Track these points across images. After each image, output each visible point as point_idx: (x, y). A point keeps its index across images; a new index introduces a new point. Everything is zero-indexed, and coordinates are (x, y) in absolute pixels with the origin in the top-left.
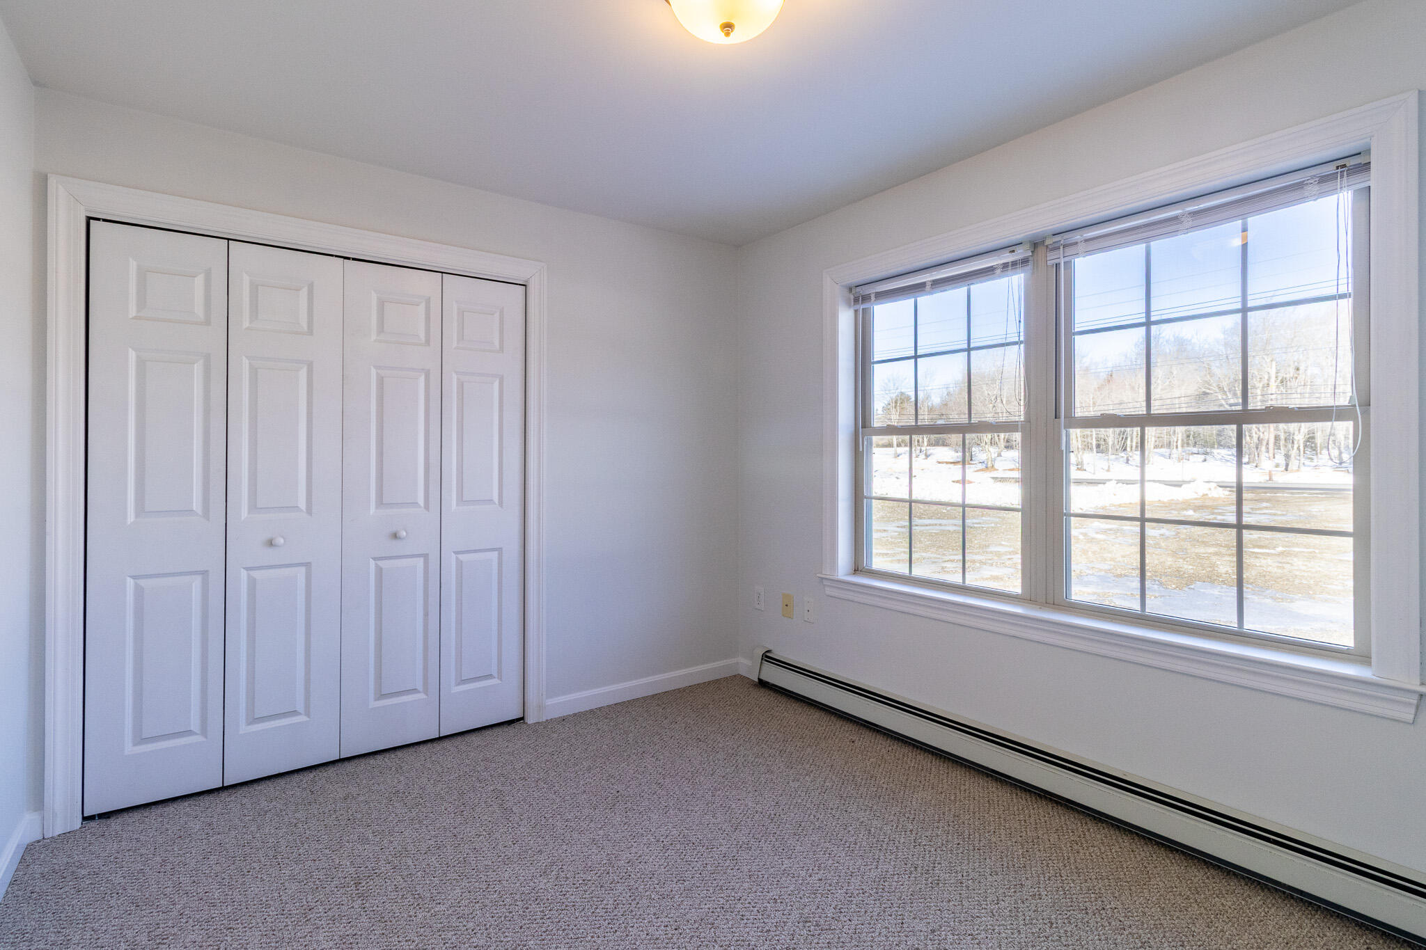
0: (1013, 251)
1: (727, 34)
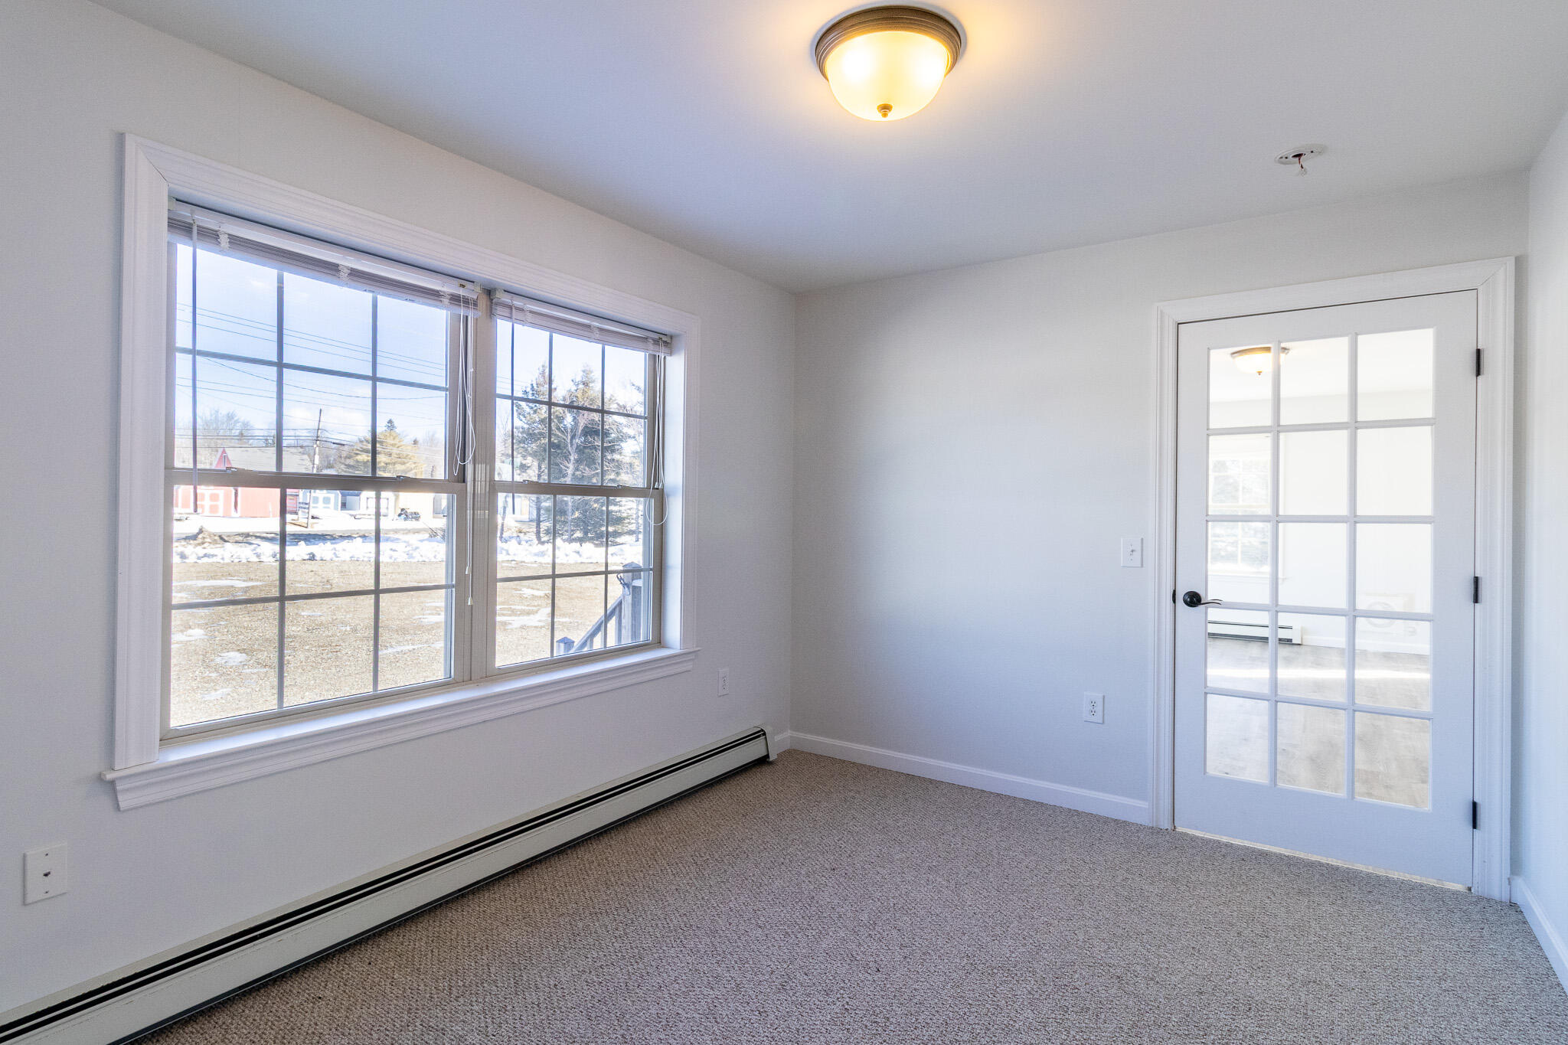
0: (463, 286)
1: (885, 115)
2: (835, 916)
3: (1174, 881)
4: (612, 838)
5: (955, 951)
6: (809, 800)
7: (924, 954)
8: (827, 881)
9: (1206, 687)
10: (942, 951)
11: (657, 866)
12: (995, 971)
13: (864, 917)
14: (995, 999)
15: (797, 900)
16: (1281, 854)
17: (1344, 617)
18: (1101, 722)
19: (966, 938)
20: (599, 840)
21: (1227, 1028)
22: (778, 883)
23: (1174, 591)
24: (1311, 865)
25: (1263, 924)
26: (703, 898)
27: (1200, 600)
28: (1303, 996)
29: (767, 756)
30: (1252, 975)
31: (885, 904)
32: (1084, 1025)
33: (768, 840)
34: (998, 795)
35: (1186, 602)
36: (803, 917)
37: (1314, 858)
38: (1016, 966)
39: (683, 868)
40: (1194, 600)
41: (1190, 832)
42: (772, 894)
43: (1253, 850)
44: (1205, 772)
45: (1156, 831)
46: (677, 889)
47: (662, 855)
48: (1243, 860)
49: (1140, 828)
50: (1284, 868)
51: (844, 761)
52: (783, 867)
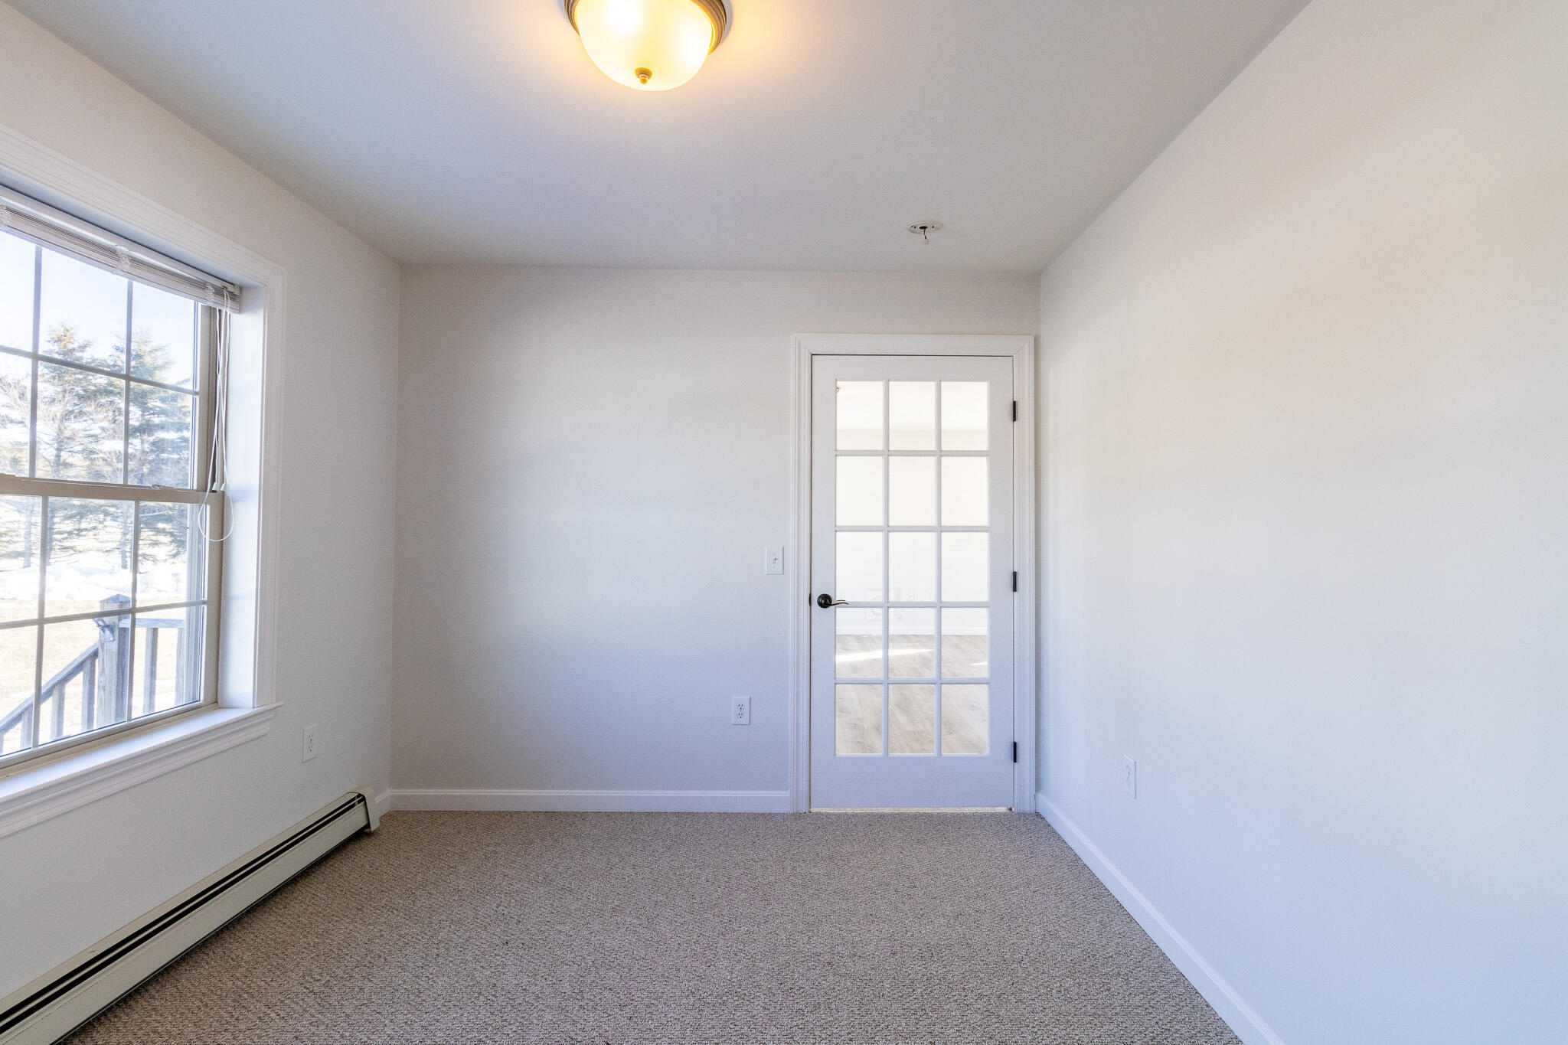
1: (644, 81)
2: (531, 999)
3: (831, 858)
4: (153, 997)
5: (678, 992)
6: (442, 868)
7: (648, 1006)
8: (503, 959)
9: (835, 678)
10: (665, 997)
11: (250, 1015)
12: (725, 998)
13: (566, 987)
14: (737, 1028)
15: (476, 995)
16: (892, 813)
17: (933, 609)
18: (748, 723)
19: (682, 974)
20: (130, 1007)
21: (925, 978)
22: (441, 982)
23: (810, 594)
24: (916, 817)
25: (908, 877)
26: (342, 1036)
27: (831, 602)
28: (959, 928)
29: (368, 826)
30: (920, 925)
31: (583, 964)
32: (823, 1021)
33: (407, 931)
34: (649, 814)
35: (821, 605)
36: (492, 1014)
37: (914, 810)
38: (740, 985)
39: (293, 1005)
40: (826, 601)
41: (824, 810)
42: (440, 998)
43: (873, 815)
44: (835, 755)
45: (797, 816)
46: (297, 1038)
47: (252, 996)
48: (870, 825)
49: (785, 817)
50: (899, 824)
51: (466, 813)
52: (441, 960)
